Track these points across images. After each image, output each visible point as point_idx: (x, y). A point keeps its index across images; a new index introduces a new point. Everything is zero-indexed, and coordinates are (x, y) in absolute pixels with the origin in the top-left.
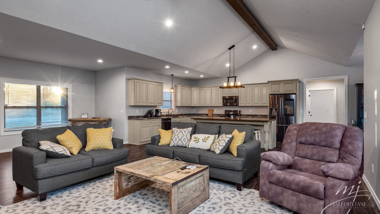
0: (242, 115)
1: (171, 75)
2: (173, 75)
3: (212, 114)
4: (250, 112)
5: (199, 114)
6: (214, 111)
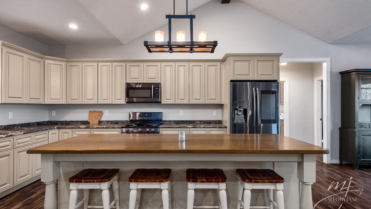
0: (165, 121)
3: (99, 122)
4: (181, 115)
5: (67, 121)
6: (103, 114)
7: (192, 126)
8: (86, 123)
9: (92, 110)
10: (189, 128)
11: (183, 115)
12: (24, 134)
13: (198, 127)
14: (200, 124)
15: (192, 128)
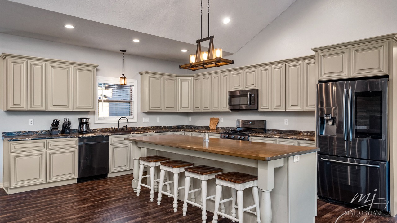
0: (268, 130)
1: (121, 51)
2: (125, 51)
3: (216, 128)
4: (285, 124)
5: (197, 126)
6: (220, 121)
7: (280, 136)
8: (207, 128)
9: (212, 117)
10: (276, 138)
11: (287, 124)
12: (156, 132)
13: (285, 137)
14: (306, 135)
15: (279, 138)
